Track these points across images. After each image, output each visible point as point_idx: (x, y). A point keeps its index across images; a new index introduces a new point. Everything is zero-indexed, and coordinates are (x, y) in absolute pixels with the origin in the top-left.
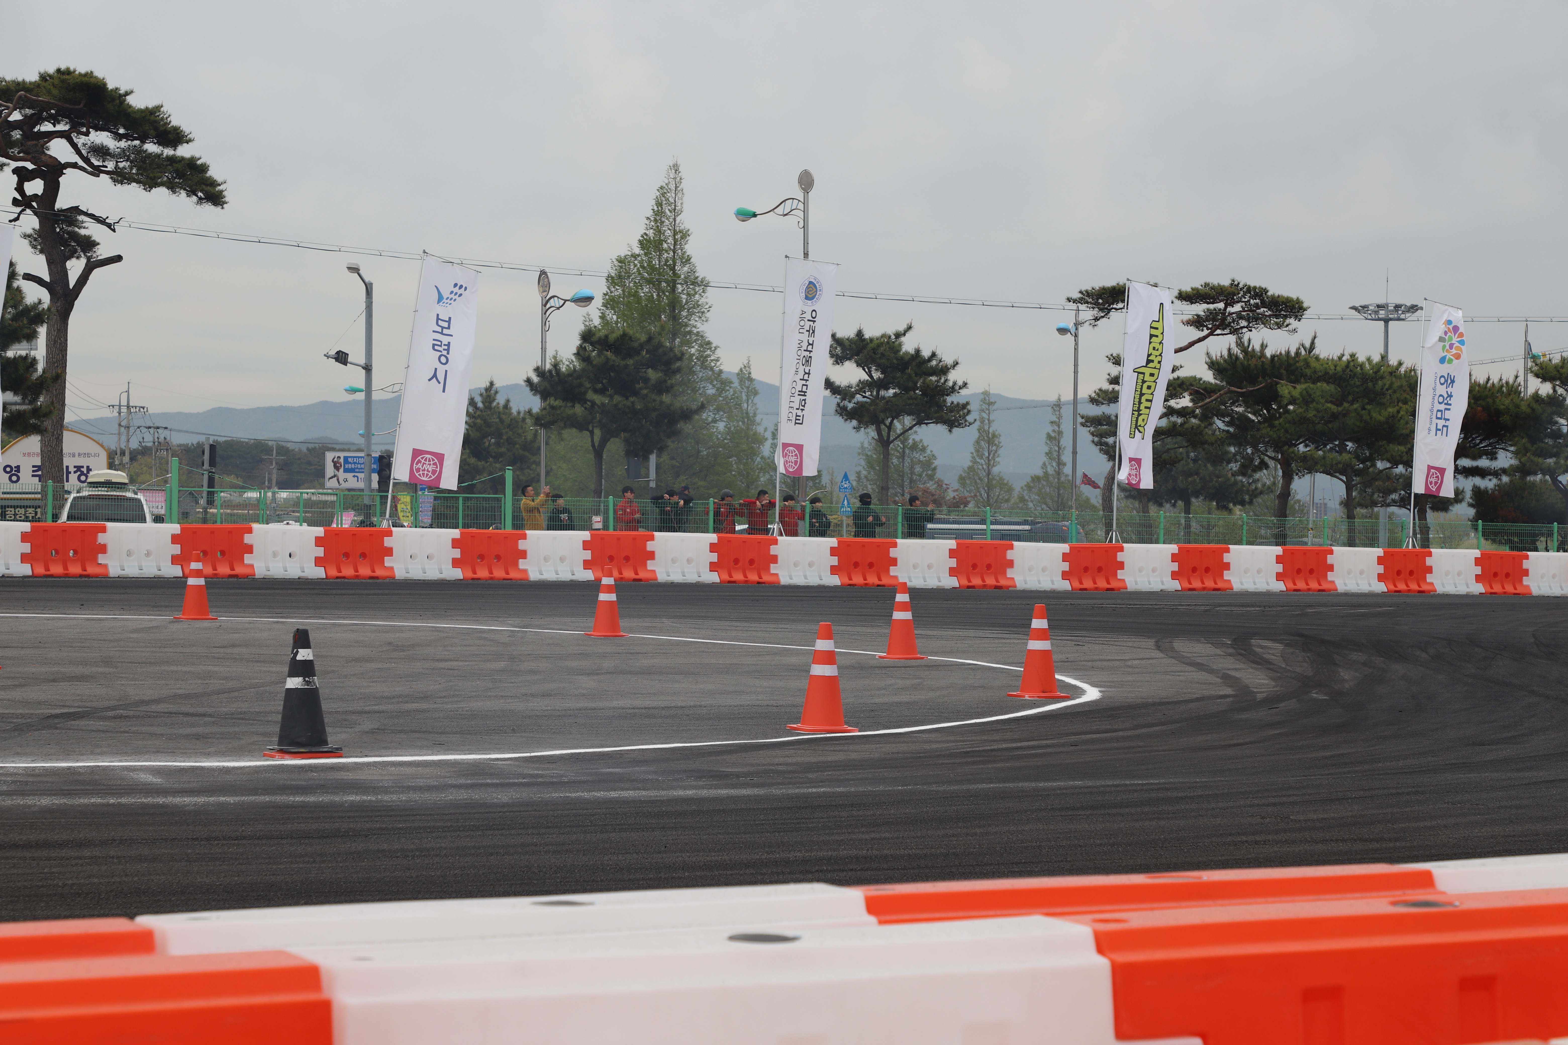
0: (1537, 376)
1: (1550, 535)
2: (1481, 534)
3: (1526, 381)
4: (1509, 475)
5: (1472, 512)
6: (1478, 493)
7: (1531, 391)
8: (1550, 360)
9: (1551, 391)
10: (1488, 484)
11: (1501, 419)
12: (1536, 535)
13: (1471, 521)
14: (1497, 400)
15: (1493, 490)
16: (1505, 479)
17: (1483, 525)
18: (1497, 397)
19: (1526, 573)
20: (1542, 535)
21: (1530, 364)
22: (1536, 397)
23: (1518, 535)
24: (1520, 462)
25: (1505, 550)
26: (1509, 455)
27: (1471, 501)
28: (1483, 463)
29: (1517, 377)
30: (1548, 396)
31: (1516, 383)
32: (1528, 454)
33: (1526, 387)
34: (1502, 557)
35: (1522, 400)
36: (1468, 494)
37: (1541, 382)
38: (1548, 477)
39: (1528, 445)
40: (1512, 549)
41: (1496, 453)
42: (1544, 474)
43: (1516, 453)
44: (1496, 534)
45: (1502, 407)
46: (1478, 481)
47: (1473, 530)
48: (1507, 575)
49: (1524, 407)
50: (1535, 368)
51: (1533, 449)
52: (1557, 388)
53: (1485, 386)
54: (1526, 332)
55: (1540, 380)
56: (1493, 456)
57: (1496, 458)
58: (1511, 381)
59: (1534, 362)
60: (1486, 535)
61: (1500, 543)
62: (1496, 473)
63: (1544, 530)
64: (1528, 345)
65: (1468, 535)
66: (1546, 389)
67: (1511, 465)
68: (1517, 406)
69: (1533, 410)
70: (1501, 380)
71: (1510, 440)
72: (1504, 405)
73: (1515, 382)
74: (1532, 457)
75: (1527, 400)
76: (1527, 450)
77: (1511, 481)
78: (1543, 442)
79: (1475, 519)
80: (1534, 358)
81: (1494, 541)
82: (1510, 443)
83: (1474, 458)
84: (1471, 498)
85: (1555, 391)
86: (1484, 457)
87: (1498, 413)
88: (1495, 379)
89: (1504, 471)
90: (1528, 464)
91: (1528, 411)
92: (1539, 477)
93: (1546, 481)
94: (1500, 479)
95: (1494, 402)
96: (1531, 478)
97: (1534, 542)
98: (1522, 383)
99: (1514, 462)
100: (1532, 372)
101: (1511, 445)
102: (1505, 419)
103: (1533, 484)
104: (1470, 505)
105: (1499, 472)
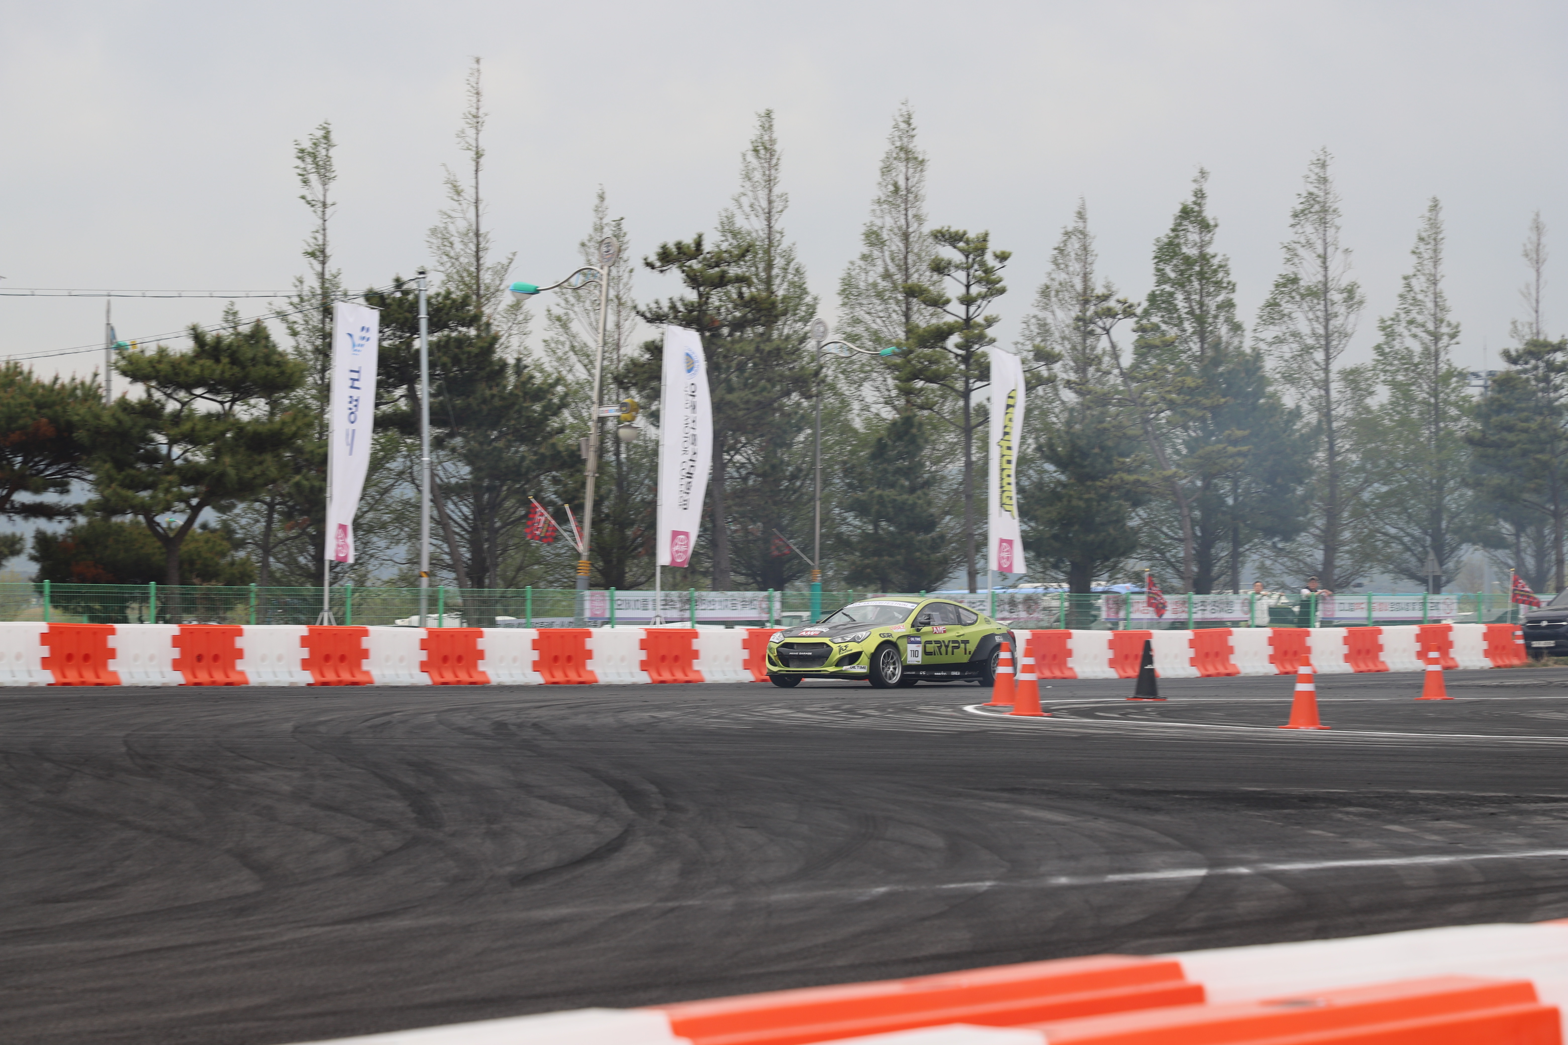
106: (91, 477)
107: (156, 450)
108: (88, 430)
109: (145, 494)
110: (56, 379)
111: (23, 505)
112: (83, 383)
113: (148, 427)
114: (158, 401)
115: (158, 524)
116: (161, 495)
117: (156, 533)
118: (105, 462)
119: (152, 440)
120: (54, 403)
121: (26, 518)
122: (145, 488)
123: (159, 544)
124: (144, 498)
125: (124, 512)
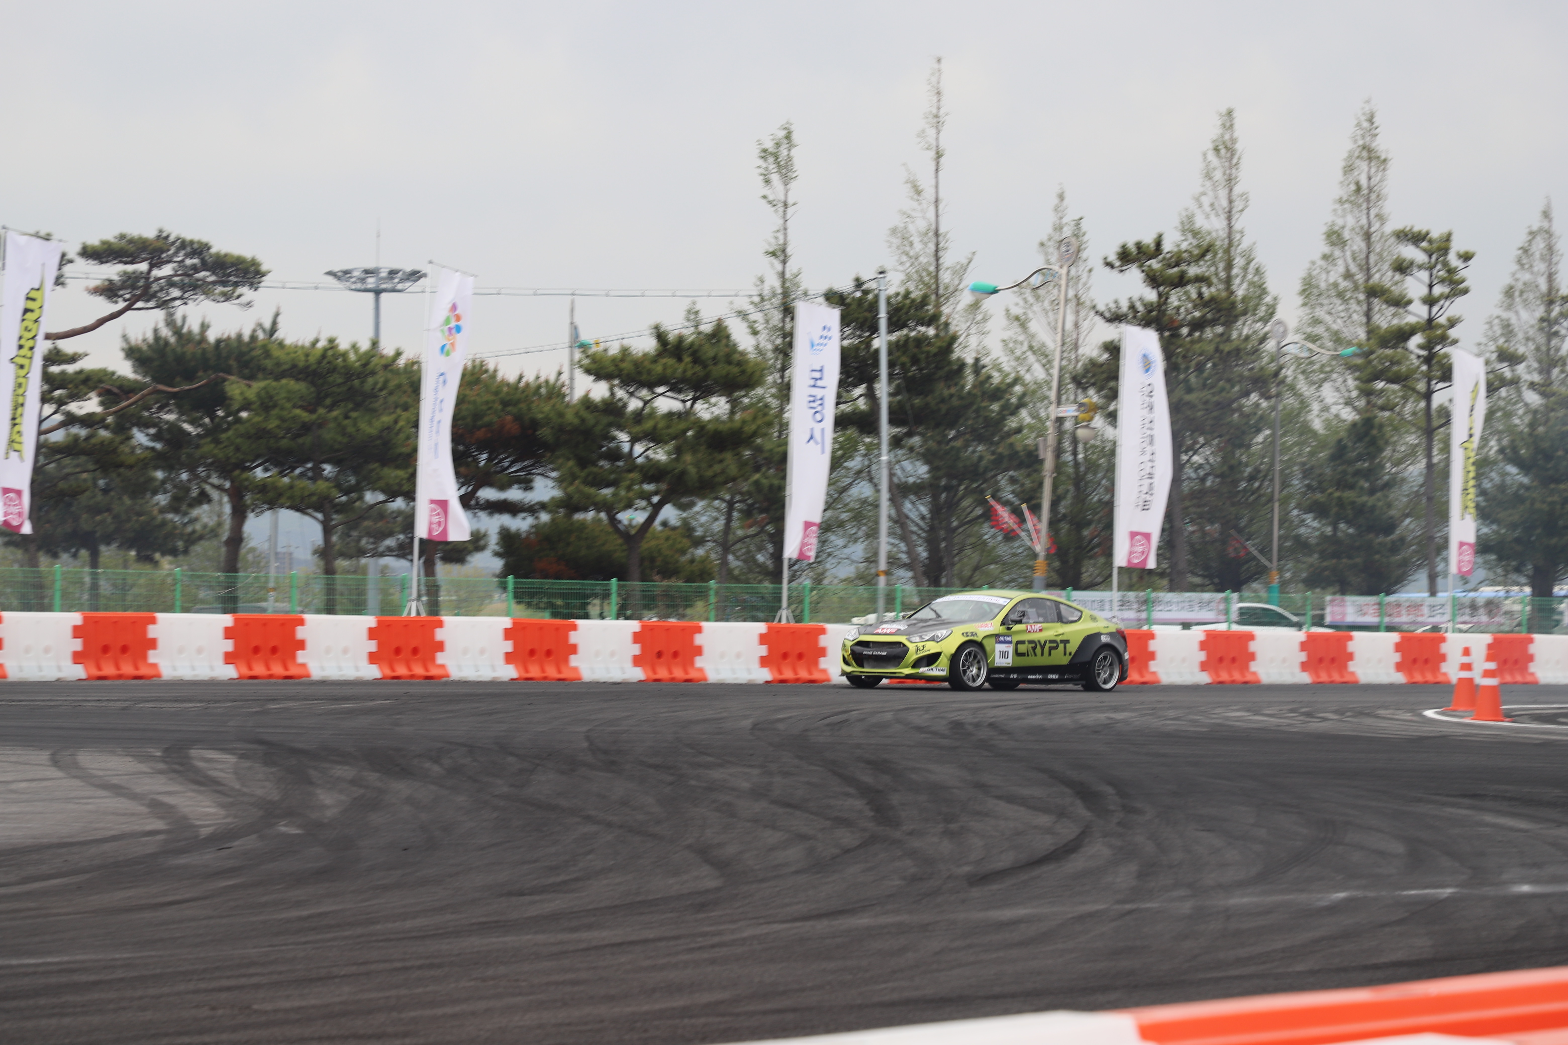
0: (588, 371)
1: (606, 596)
2: (511, 595)
3: (572, 379)
4: (550, 512)
5: (498, 564)
6: (507, 536)
7: (578, 394)
8: (606, 350)
9: (607, 394)
10: (521, 524)
11: (539, 432)
12: (587, 597)
13: (498, 576)
14: (534, 406)
15: (529, 533)
16: (545, 517)
17: (515, 583)
18: (533, 402)
19: (573, 649)
20: (596, 595)
21: (578, 355)
22: (587, 402)
23: (563, 595)
24: (566, 493)
25: (545, 617)
26: (550, 483)
27: (497, 548)
28: (514, 494)
29: (560, 374)
30: (604, 401)
31: (559, 383)
32: (577, 482)
33: (572, 388)
34: (541, 628)
35: (568, 405)
36: (493, 540)
37: (595, 381)
38: (603, 515)
39: (576, 470)
40: (555, 615)
41: (531, 481)
42: (598, 510)
43: (560, 481)
44: (532, 595)
45: (540, 416)
46: (506, 520)
47: (500, 590)
48: (549, 653)
49: (570, 416)
50: (586, 362)
51: (583, 474)
52: (616, 389)
53: (515, 387)
54: (572, 310)
55: (592, 378)
56: (527, 485)
57: (531, 488)
58: (552, 379)
59: (584, 352)
60: (520, 596)
61: (538, 607)
62: (532, 509)
63: (598, 589)
64: (575, 330)
65: (490, 597)
66: (599, 391)
67: (553, 498)
68: (561, 415)
69: (583, 420)
70: (538, 378)
71: (551, 463)
72: (542, 412)
73: (557, 379)
74: (582, 487)
75: (575, 406)
76: (574, 477)
77: (553, 520)
78: (597, 465)
79: (504, 574)
80: (584, 347)
81: (529, 605)
82: (551, 466)
83: (502, 487)
84: (497, 544)
85: (613, 394)
86: (516, 486)
87: (535, 424)
88: (529, 377)
89: (543, 506)
90: (576, 496)
91: (576, 421)
92: (591, 515)
93: (600, 520)
94: (537, 518)
95: (529, 409)
96: (579, 516)
97: (584, 606)
98: (567, 382)
99: (557, 493)
100: (581, 367)
101: (553, 470)
102: (545, 433)
103: (583, 525)
104: (497, 554)
105: (537, 507)
106: (554, 474)
107: (618, 448)
108: (552, 428)
109: (607, 492)
110: (521, 377)
111: (488, 501)
112: (547, 382)
113: (610, 425)
114: (620, 400)
115: (620, 522)
116: (623, 493)
117: (617, 530)
118: (568, 459)
119: (614, 438)
120: (518, 401)
121: (491, 514)
122: (608, 485)
123: (620, 541)
124: (606, 495)
125: (586, 509)
